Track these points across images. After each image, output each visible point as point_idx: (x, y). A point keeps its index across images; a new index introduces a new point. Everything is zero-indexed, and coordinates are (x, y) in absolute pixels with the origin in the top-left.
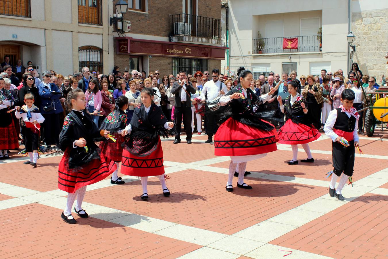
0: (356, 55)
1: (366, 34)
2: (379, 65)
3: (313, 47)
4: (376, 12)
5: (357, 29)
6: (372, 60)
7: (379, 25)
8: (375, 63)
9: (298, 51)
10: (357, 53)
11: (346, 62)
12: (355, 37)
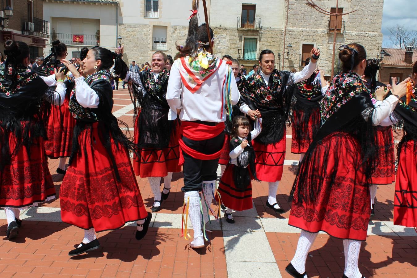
1: (127, 37)
2: (135, 57)
4: (134, 25)
5: (122, 34)
7: (135, 33)
9: (84, 44)
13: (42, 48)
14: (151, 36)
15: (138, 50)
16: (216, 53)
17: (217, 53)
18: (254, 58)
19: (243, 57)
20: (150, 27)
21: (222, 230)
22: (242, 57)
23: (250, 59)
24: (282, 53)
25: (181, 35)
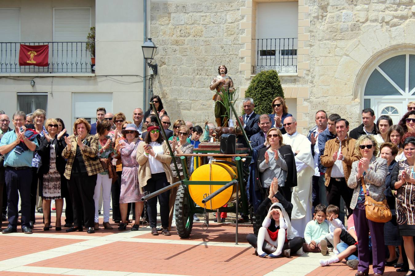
0: (160, 82)
1: (177, 43)
2: (201, 102)
3: (79, 65)
4: (194, 4)
5: (161, 33)
6: (189, 93)
7: (199, 27)
8: (194, 98)
9: (50, 70)
10: (161, 78)
11: (142, 94)
12: (156, 48)
14: (246, 36)
20: (244, 5)
25: (341, 25)
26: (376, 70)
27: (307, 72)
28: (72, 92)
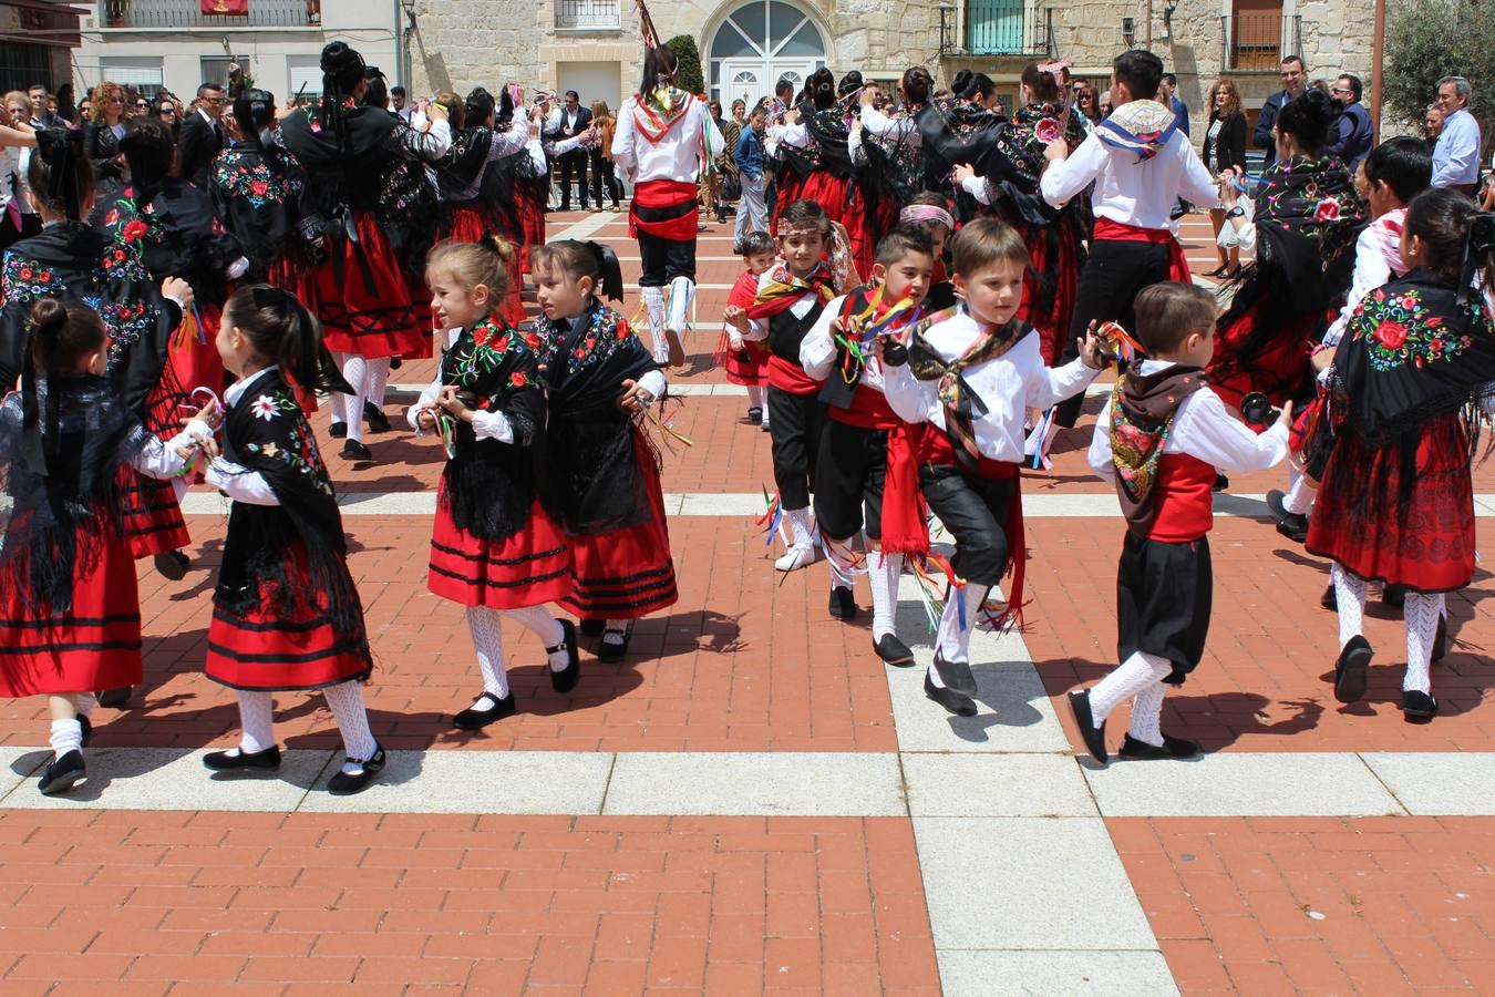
0: (419, 39)
2: (483, 67)
6: (464, 54)
8: (473, 62)
9: (251, 22)
10: (422, 33)
13: (68, 49)
15: (491, 38)
16: (841, 31)
17: (848, 32)
18: (1013, 44)
19: (966, 45)
21: (910, 816)
22: (960, 42)
23: (994, 51)
24: (1139, 16)
26: (726, 22)
27: (635, 25)
28: (287, 56)
